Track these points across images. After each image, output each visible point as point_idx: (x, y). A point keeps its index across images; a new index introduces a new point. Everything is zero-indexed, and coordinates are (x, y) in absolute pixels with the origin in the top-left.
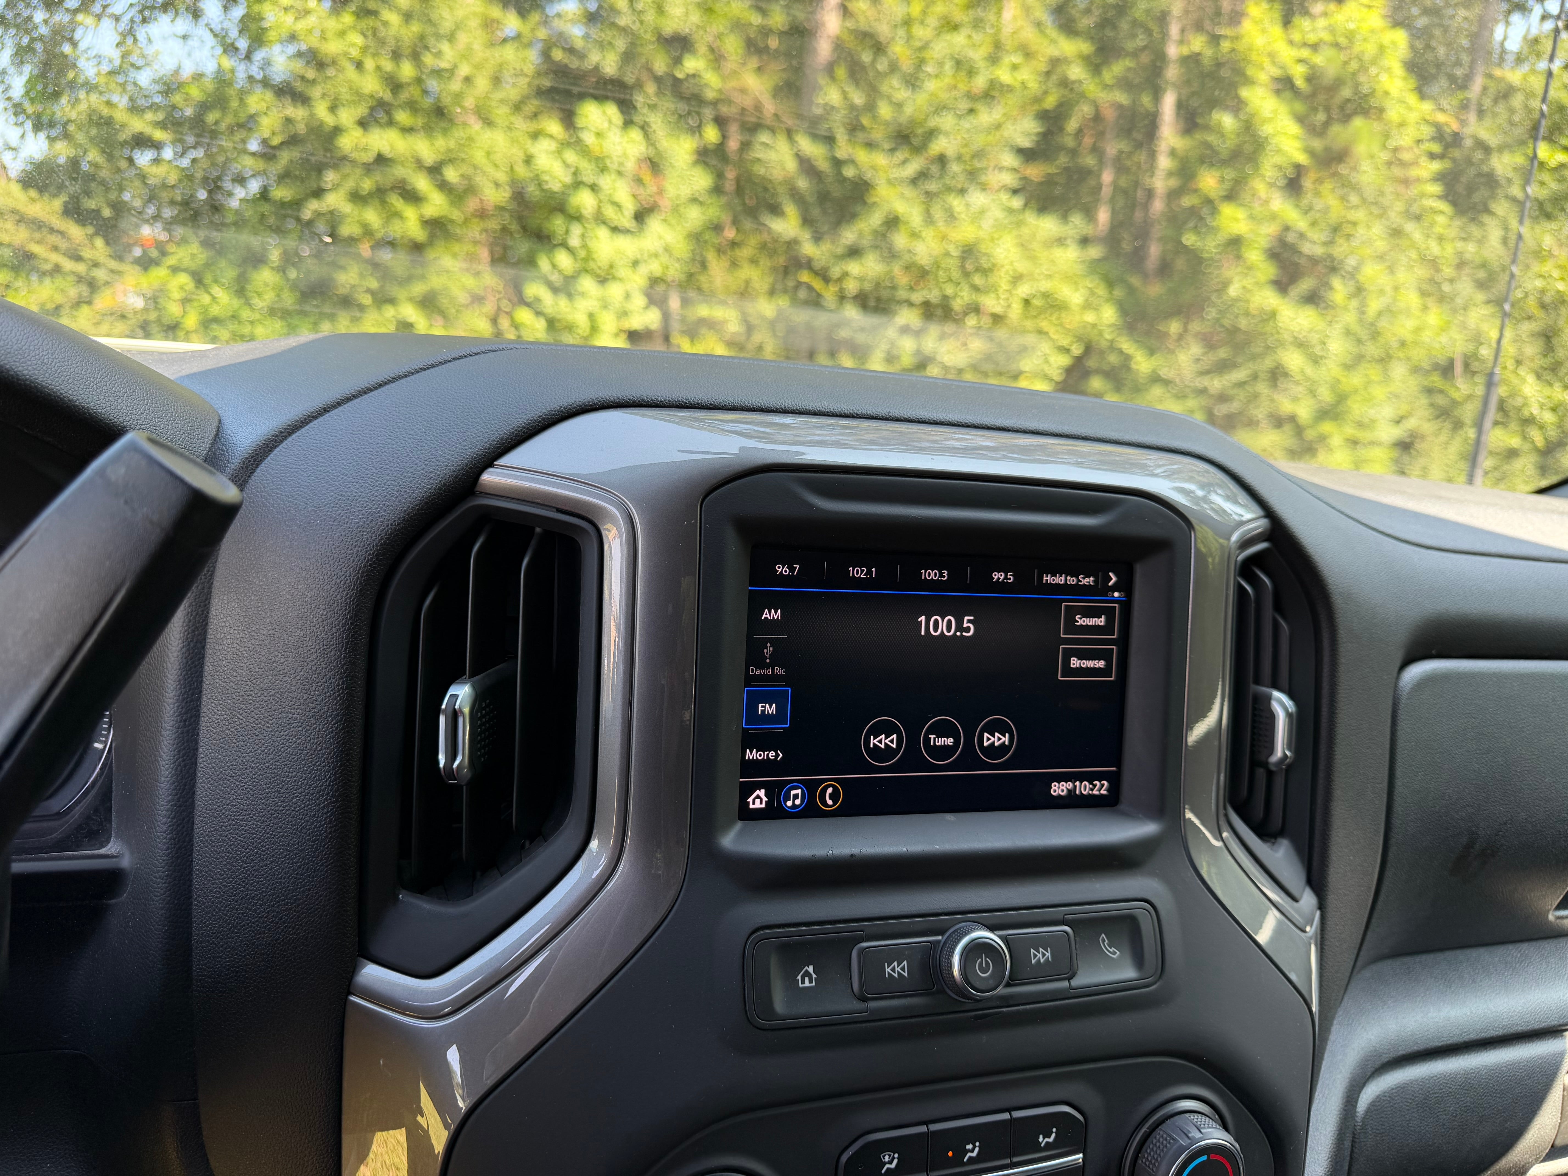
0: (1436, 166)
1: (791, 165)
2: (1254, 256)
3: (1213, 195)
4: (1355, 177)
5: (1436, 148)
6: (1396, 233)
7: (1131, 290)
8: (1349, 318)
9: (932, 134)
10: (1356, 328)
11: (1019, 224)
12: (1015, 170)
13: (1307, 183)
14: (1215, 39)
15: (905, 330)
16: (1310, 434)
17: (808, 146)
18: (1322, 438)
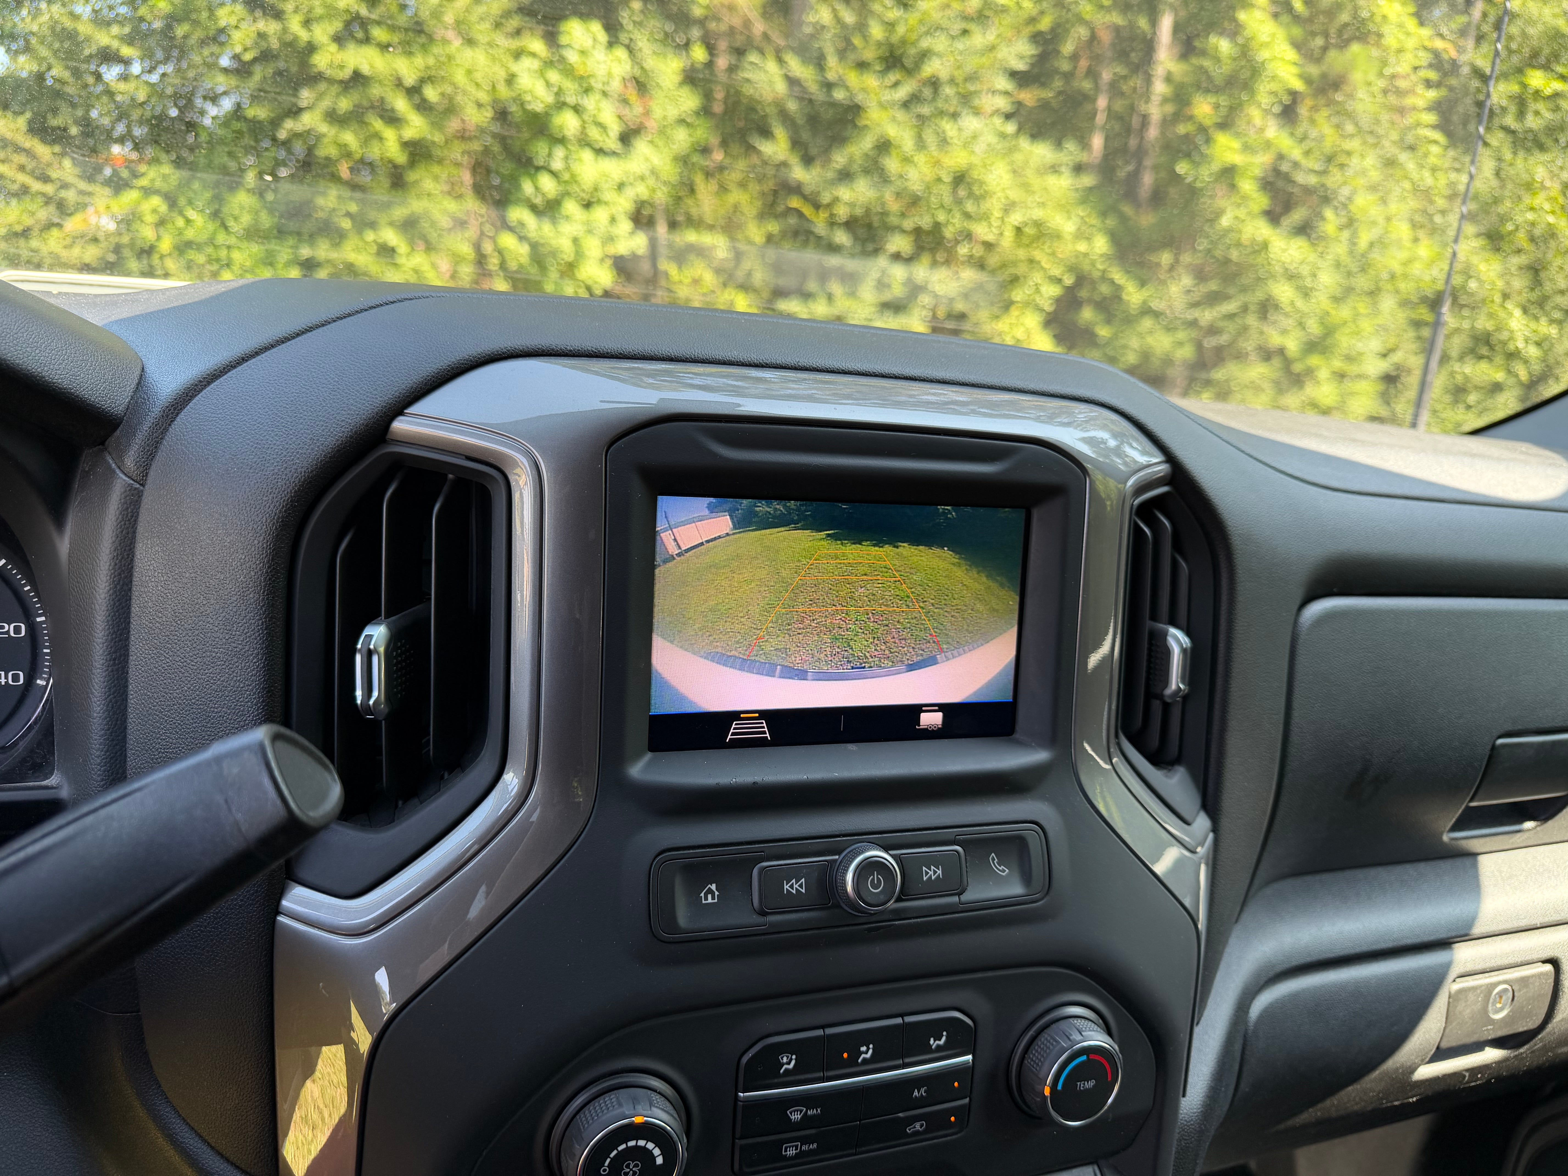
0: (1432, 94)
1: (781, 87)
2: (1247, 186)
3: (1208, 122)
4: (1350, 106)
5: (1433, 75)
6: (1390, 163)
7: (1123, 219)
8: (1340, 249)
9: (925, 55)
10: (1345, 259)
11: (1011, 150)
12: (1006, 93)
13: (1303, 111)
15: (897, 257)
16: (1297, 367)
17: (796, 67)
18: (1310, 372)
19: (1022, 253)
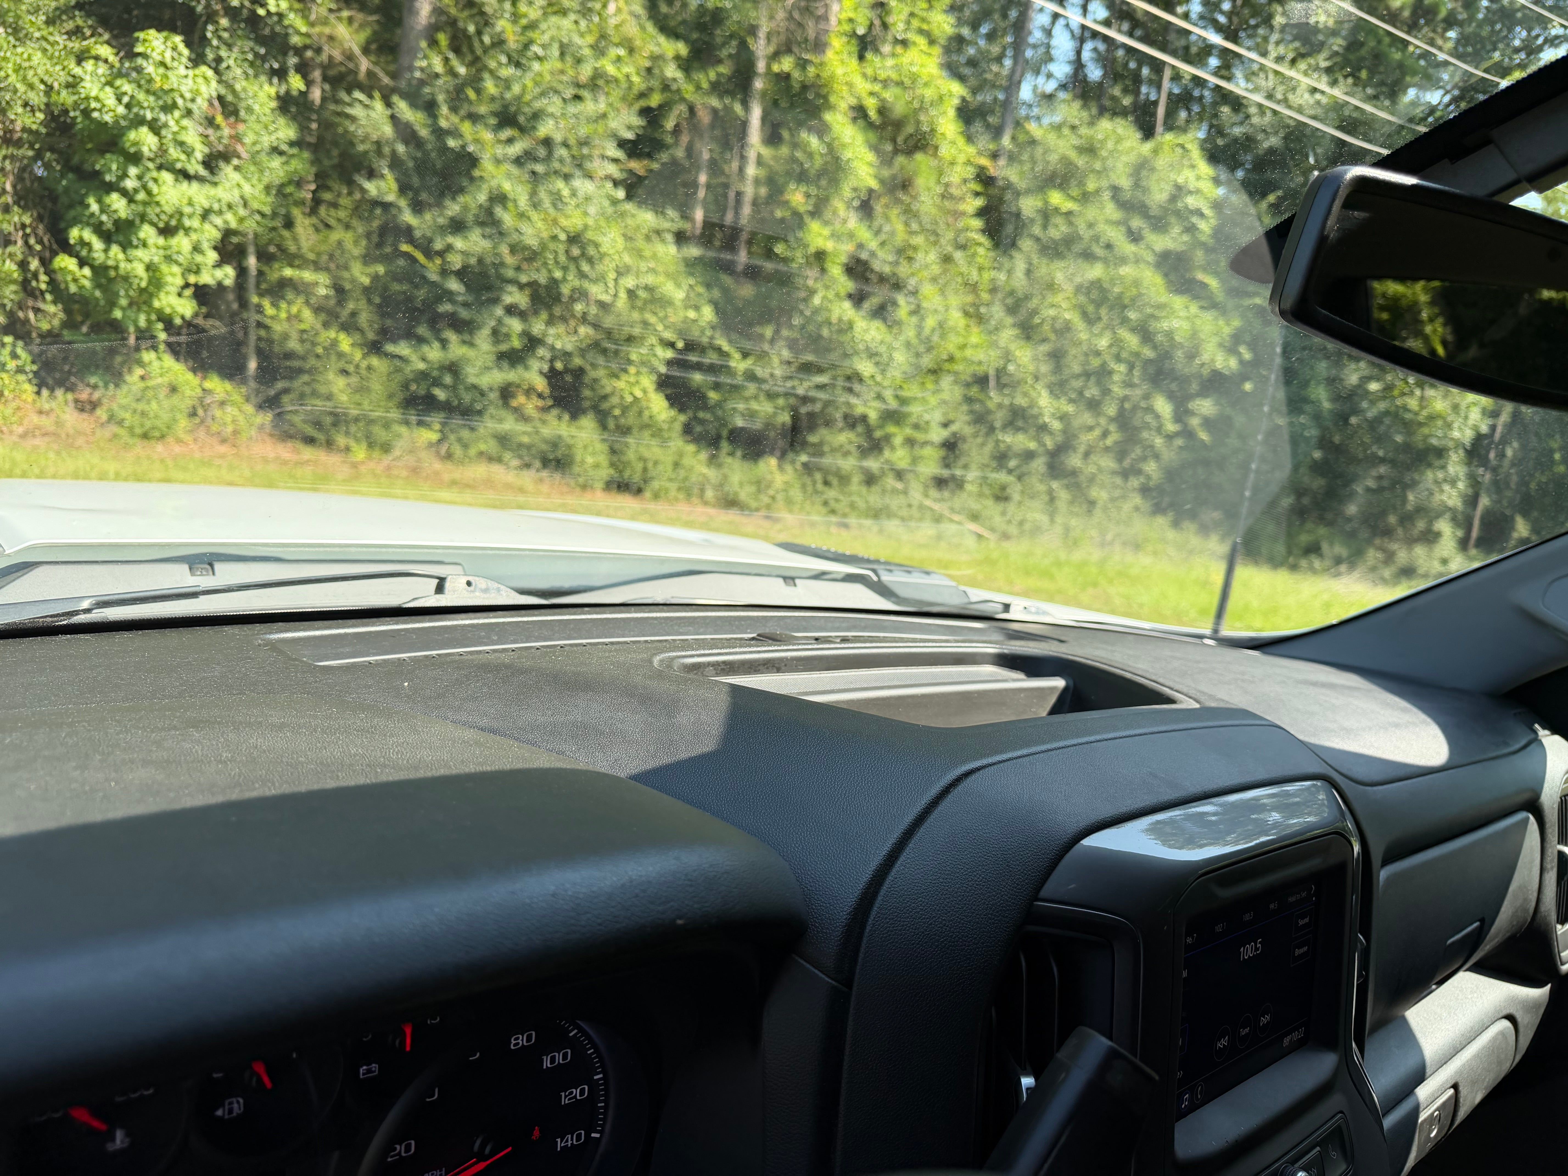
0: (978, 203)
1: (387, 127)
2: (836, 271)
3: (802, 209)
4: (915, 207)
5: (978, 188)
6: (947, 259)
7: (725, 291)
8: (910, 333)
9: (537, 116)
10: (915, 341)
11: (623, 215)
12: (615, 161)
13: (878, 208)
14: (803, 64)
15: (511, 310)
16: (878, 434)
17: (404, 110)
18: (887, 438)
19: (636, 315)
